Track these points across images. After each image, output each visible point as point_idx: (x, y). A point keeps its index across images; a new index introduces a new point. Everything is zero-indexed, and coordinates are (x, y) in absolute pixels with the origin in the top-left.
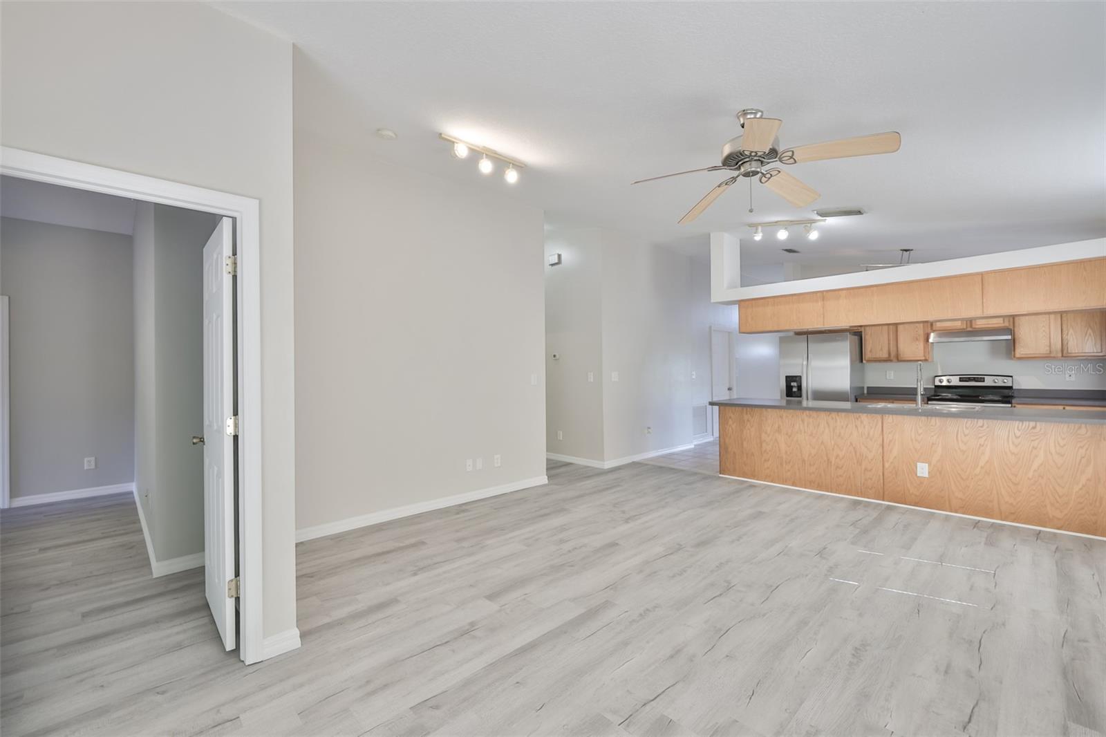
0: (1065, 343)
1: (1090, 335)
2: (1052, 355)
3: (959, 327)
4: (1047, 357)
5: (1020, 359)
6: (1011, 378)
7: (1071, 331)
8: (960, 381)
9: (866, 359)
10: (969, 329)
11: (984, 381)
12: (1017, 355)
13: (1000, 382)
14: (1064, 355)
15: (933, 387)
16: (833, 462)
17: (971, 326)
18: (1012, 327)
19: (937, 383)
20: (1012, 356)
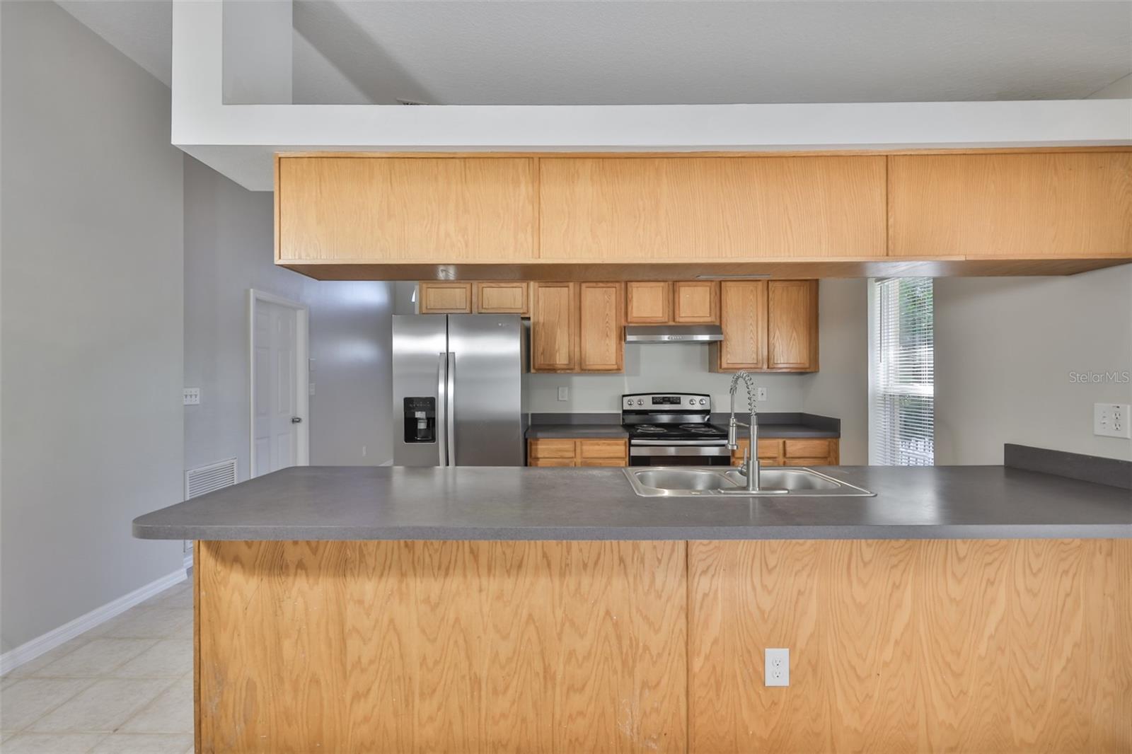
0: (771, 348)
2: (758, 366)
3: (659, 320)
4: (752, 369)
5: (725, 370)
6: (711, 398)
8: (654, 403)
9: (536, 367)
10: (671, 323)
11: (679, 403)
12: (724, 365)
13: (696, 404)
14: (771, 366)
15: (621, 412)
16: (559, 677)
17: (674, 320)
18: (719, 323)
19: (626, 407)
20: (719, 366)
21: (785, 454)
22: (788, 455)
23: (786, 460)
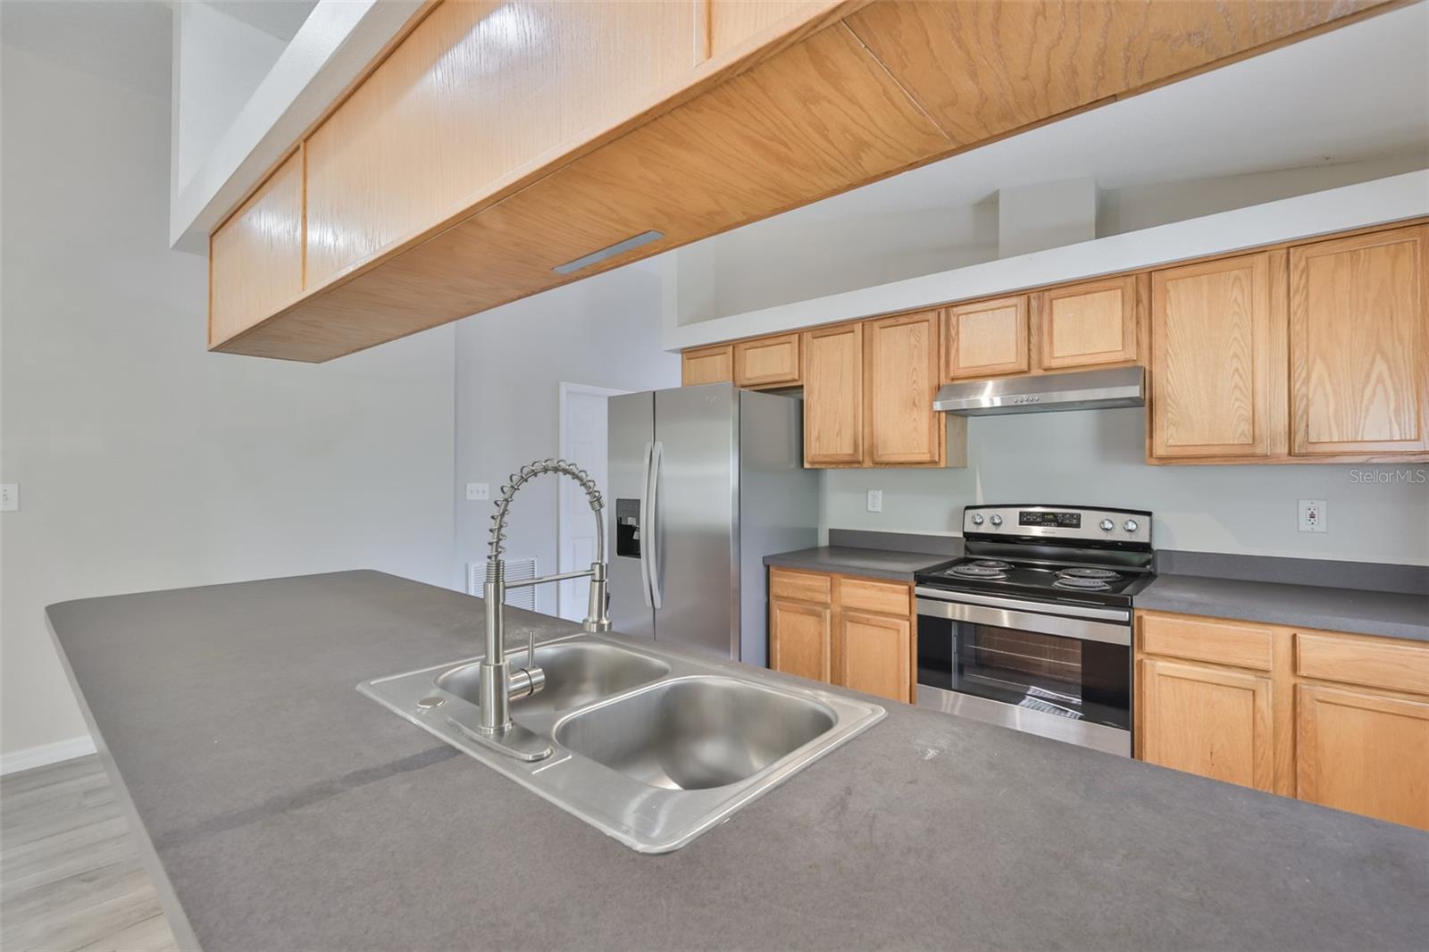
0: (1299, 406)
1: (1380, 380)
2: (1259, 450)
3: (1010, 368)
4: (1244, 458)
5: (1165, 461)
6: (1147, 518)
7: (1319, 369)
8: (1022, 523)
9: (809, 459)
10: (1036, 372)
11: (1078, 526)
12: (1160, 450)
13: (1121, 530)
14: (1296, 449)
15: (961, 535)
18: (1144, 363)
19: (971, 528)
20: (1147, 452)
21: (1295, 667)
22: (1303, 672)
23: (1298, 681)
